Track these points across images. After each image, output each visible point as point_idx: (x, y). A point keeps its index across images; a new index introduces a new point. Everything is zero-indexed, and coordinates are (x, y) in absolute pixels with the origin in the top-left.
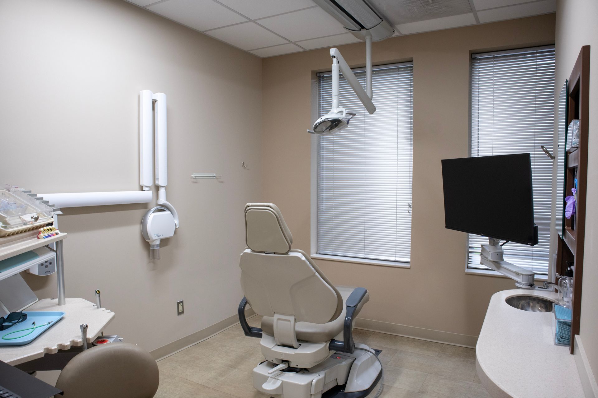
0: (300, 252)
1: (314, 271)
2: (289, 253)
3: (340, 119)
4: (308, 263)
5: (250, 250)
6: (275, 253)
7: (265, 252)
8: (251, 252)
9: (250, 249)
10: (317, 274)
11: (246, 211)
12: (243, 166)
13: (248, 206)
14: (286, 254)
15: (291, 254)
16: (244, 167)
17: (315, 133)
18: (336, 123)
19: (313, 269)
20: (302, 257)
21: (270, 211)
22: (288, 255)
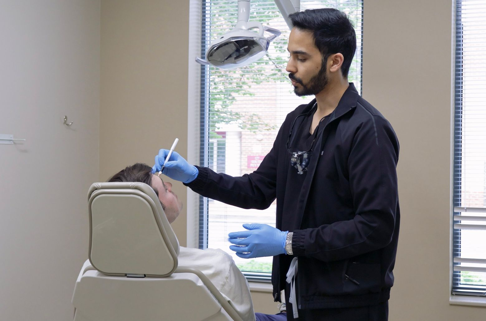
0: (193, 273)
1: (219, 305)
2: (173, 274)
3: (255, 39)
4: (209, 292)
5: (97, 271)
6: (145, 276)
7: (126, 275)
8: (98, 275)
9: (97, 269)
10: (223, 311)
11: (91, 199)
12: (65, 122)
13: (96, 189)
14: (168, 276)
15: (177, 276)
16: (67, 125)
17: (209, 62)
18: (246, 47)
19: (216, 302)
20: (198, 281)
21: (139, 197)
22: (172, 277)
